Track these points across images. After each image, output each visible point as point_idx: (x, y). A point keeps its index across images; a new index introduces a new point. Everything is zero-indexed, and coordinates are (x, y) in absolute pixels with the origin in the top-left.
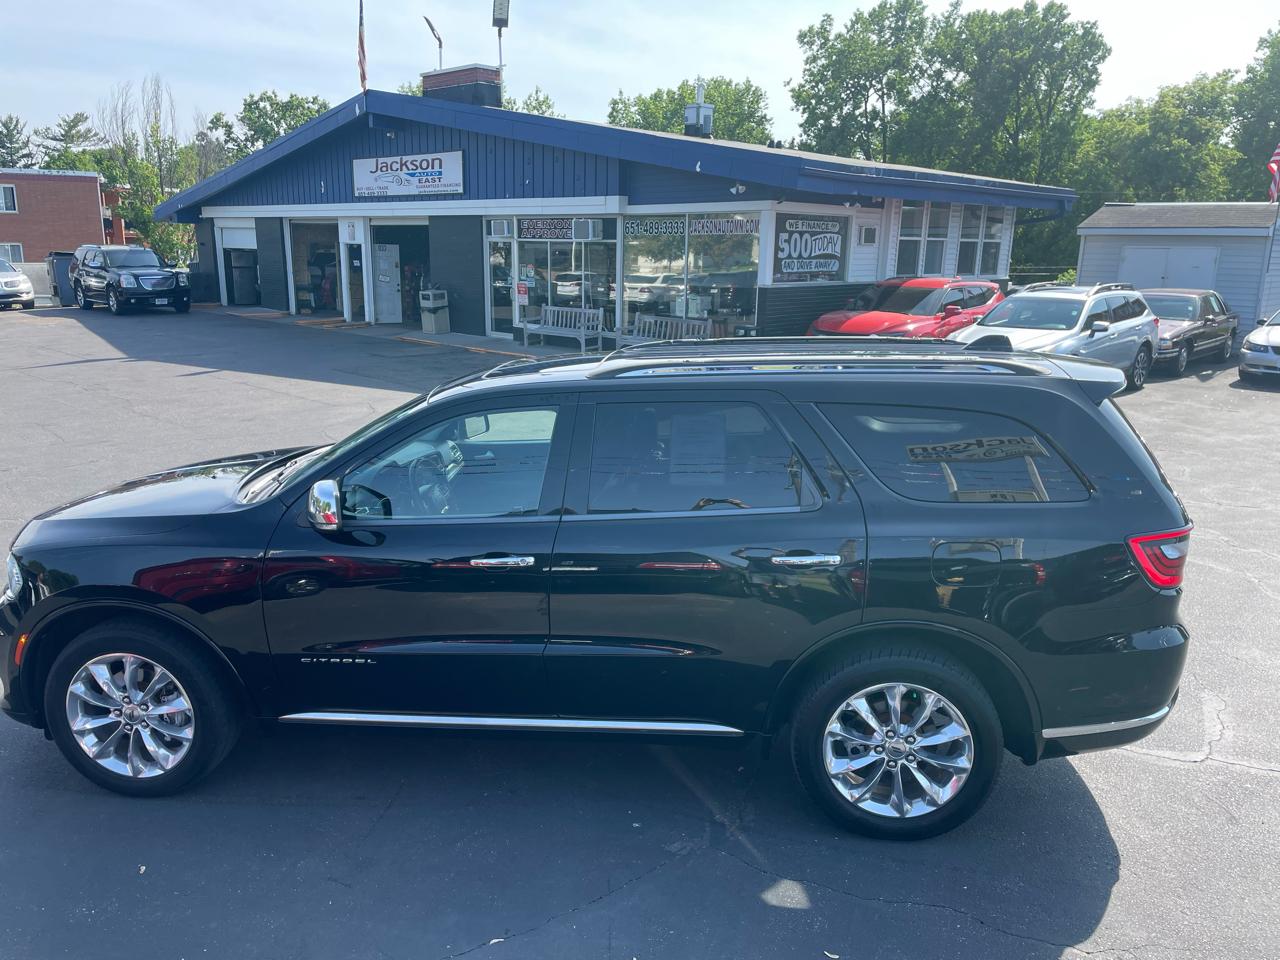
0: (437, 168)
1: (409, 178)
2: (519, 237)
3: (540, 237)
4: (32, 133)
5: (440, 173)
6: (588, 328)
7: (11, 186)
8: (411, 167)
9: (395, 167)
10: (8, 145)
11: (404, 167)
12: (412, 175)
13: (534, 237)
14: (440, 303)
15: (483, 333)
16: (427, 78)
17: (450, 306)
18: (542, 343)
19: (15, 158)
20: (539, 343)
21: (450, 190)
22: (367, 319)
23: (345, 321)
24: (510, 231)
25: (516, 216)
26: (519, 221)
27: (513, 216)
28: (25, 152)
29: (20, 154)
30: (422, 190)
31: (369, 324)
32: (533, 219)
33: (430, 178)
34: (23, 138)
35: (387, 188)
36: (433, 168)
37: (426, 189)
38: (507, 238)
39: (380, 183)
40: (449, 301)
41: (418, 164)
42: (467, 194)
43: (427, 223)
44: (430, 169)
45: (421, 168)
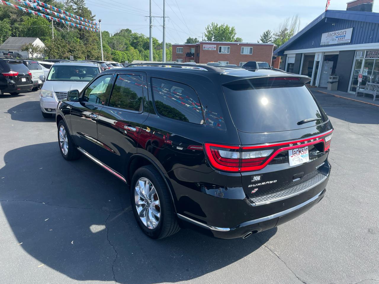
0: (344, 35)
1: (336, 38)
2: (366, 58)
3: (373, 57)
4: (273, 34)
5: (345, 36)
6: (377, 91)
7: (252, 47)
8: (337, 34)
9: (333, 35)
10: (266, 38)
11: (335, 35)
12: (337, 37)
13: (370, 58)
14: (334, 80)
15: (347, 92)
16: (348, 4)
17: (339, 82)
18: (364, 96)
19: (267, 41)
20: (363, 96)
21: (346, 42)
22: (316, 85)
23: (310, 85)
24: (363, 55)
25: (366, 50)
26: (367, 52)
27: (365, 50)
28: (270, 40)
29: (269, 40)
30: (338, 42)
31: (316, 87)
32: (371, 51)
33: (341, 38)
34: (270, 36)
35: (329, 42)
36: (343, 34)
37: (340, 42)
38: (361, 58)
39: (328, 41)
40: (339, 80)
41: (339, 33)
42: (351, 43)
43: (338, 53)
44: (342, 35)
45: (340, 35)
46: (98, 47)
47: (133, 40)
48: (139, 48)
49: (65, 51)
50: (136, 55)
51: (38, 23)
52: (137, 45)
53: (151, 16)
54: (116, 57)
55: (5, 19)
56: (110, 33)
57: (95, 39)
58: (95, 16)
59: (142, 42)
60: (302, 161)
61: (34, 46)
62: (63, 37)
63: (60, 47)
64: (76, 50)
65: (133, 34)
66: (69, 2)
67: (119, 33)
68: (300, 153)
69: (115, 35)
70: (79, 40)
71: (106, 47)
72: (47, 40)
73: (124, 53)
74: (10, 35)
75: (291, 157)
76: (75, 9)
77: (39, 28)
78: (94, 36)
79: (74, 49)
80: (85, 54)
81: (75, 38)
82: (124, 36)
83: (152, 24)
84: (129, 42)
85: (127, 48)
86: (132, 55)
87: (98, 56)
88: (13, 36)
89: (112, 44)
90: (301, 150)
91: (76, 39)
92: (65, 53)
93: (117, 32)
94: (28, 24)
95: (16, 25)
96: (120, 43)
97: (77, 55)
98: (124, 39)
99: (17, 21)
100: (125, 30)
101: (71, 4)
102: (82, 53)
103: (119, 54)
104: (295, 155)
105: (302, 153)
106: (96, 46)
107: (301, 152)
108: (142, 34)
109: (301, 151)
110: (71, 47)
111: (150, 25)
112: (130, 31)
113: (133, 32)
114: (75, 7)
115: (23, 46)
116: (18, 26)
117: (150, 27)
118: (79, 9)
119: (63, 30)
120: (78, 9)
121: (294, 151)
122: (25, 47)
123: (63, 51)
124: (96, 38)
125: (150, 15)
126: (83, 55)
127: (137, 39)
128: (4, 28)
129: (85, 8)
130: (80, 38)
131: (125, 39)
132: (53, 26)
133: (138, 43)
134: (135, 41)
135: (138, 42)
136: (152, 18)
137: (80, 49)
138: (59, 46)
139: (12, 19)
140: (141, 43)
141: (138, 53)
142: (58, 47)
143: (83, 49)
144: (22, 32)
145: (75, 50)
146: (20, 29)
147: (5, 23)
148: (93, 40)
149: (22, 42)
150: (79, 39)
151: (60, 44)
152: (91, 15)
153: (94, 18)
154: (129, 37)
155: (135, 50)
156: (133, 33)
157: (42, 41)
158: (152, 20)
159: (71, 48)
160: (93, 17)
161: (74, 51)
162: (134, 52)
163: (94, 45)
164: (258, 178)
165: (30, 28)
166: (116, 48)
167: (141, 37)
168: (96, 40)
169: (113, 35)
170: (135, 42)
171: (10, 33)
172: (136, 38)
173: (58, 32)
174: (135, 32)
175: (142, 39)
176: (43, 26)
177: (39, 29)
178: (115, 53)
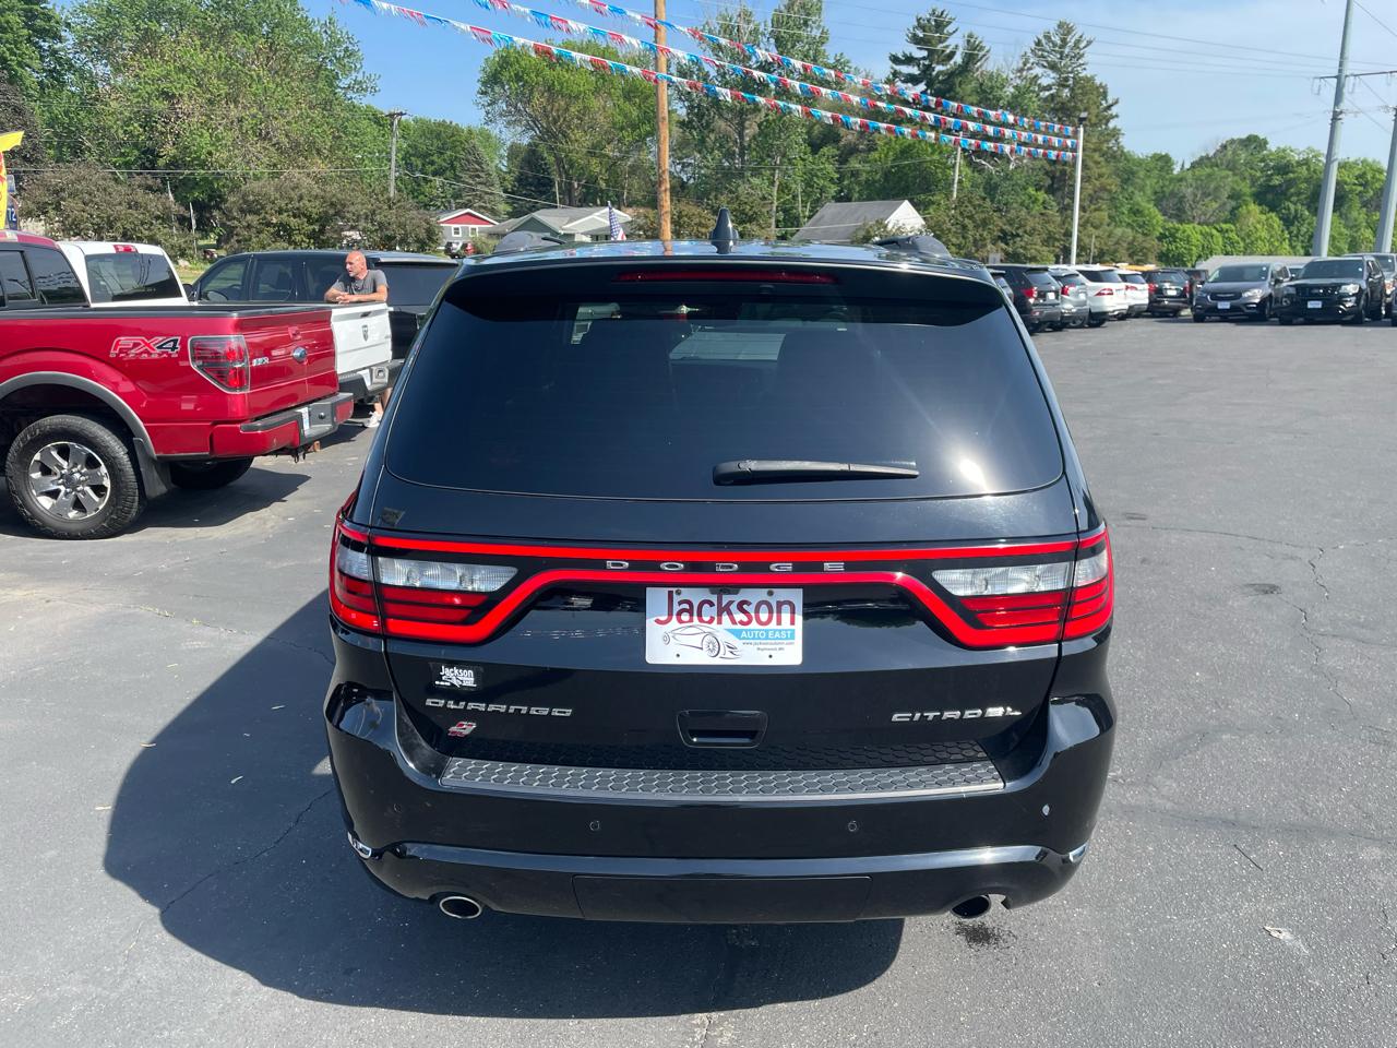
46: (1110, 217)
47: (1267, 176)
48: (1289, 209)
49: (985, 239)
50: (1264, 234)
51: (915, 151)
52: (1285, 195)
53: (1347, 71)
54: (1177, 248)
55: (825, 149)
56: (1174, 158)
57: (1103, 188)
58: (1117, 102)
59: (1307, 181)
60: (729, 655)
61: (890, 227)
62: (991, 189)
63: (971, 226)
64: (1025, 232)
65: (1272, 154)
66: (1029, 65)
67: (1211, 154)
68: (725, 617)
69: (1193, 166)
70: (1042, 195)
71: (1146, 212)
72: (935, 206)
73: (1214, 232)
74: (833, 197)
75: (658, 621)
76: (1049, 88)
77: (917, 167)
78: (1100, 176)
79: (1018, 228)
80: (1057, 244)
81: (1031, 190)
82: (1232, 166)
83: (1343, 106)
84: (1253, 185)
85: (1234, 209)
86: (1249, 236)
87: (1105, 248)
88: (838, 199)
89: (1176, 200)
90: (731, 603)
91: (1033, 193)
92: (985, 246)
93: (1204, 154)
94: (886, 156)
95: (854, 164)
96: (1206, 195)
97: (1025, 248)
98: (1227, 176)
99: (858, 151)
100: (1241, 142)
101: (1038, 71)
102: (1046, 242)
103: (1189, 236)
104: (685, 617)
105: (739, 616)
106: (1106, 214)
107: (730, 614)
108: (1313, 151)
109: (733, 608)
110: (1010, 222)
111: (1334, 112)
112: (1262, 144)
113: (1272, 147)
114: (1048, 78)
115: (859, 229)
116: (857, 165)
117: (1335, 118)
118: (1062, 84)
119: (992, 165)
120: (1060, 85)
121: (676, 599)
122: (861, 234)
123: (978, 237)
124: (1110, 181)
125: (1340, 71)
126: (1044, 248)
127: (1287, 173)
128: (817, 176)
129: (1081, 79)
130: (1051, 190)
131: (1235, 175)
132: (958, 159)
133: (1288, 189)
134: (1277, 180)
135: (1290, 183)
136: (1349, 83)
137: (1039, 227)
138: (967, 221)
139: (844, 146)
140: (1304, 186)
141: (1276, 226)
142: (964, 227)
143: (1050, 229)
144: (869, 184)
145: (1020, 232)
146: (863, 177)
147: (823, 160)
148: (1095, 192)
149: (859, 218)
150: (1043, 192)
151: (971, 217)
152: (1103, 102)
153: (1114, 110)
154: (1252, 169)
155: (1264, 217)
156: (1274, 149)
157: (918, 210)
158: (1345, 90)
159: (1007, 228)
160: (1109, 107)
161: (1018, 235)
162: (1258, 226)
163: (1096, 210)
164: (465, 678)
165: (890, 171)
166: (1189, 213)
167: (1306, 162)
168: (1106, 190)
169: (1187, 166)
170: (1277, 183)
171: (833, 189)
172: (1284, 168)
173: (976, 174)
174: (1282, 147)
175: (1308, 169)
176: (928, 159)
177: (916, 169)
178: (1172, 235)
